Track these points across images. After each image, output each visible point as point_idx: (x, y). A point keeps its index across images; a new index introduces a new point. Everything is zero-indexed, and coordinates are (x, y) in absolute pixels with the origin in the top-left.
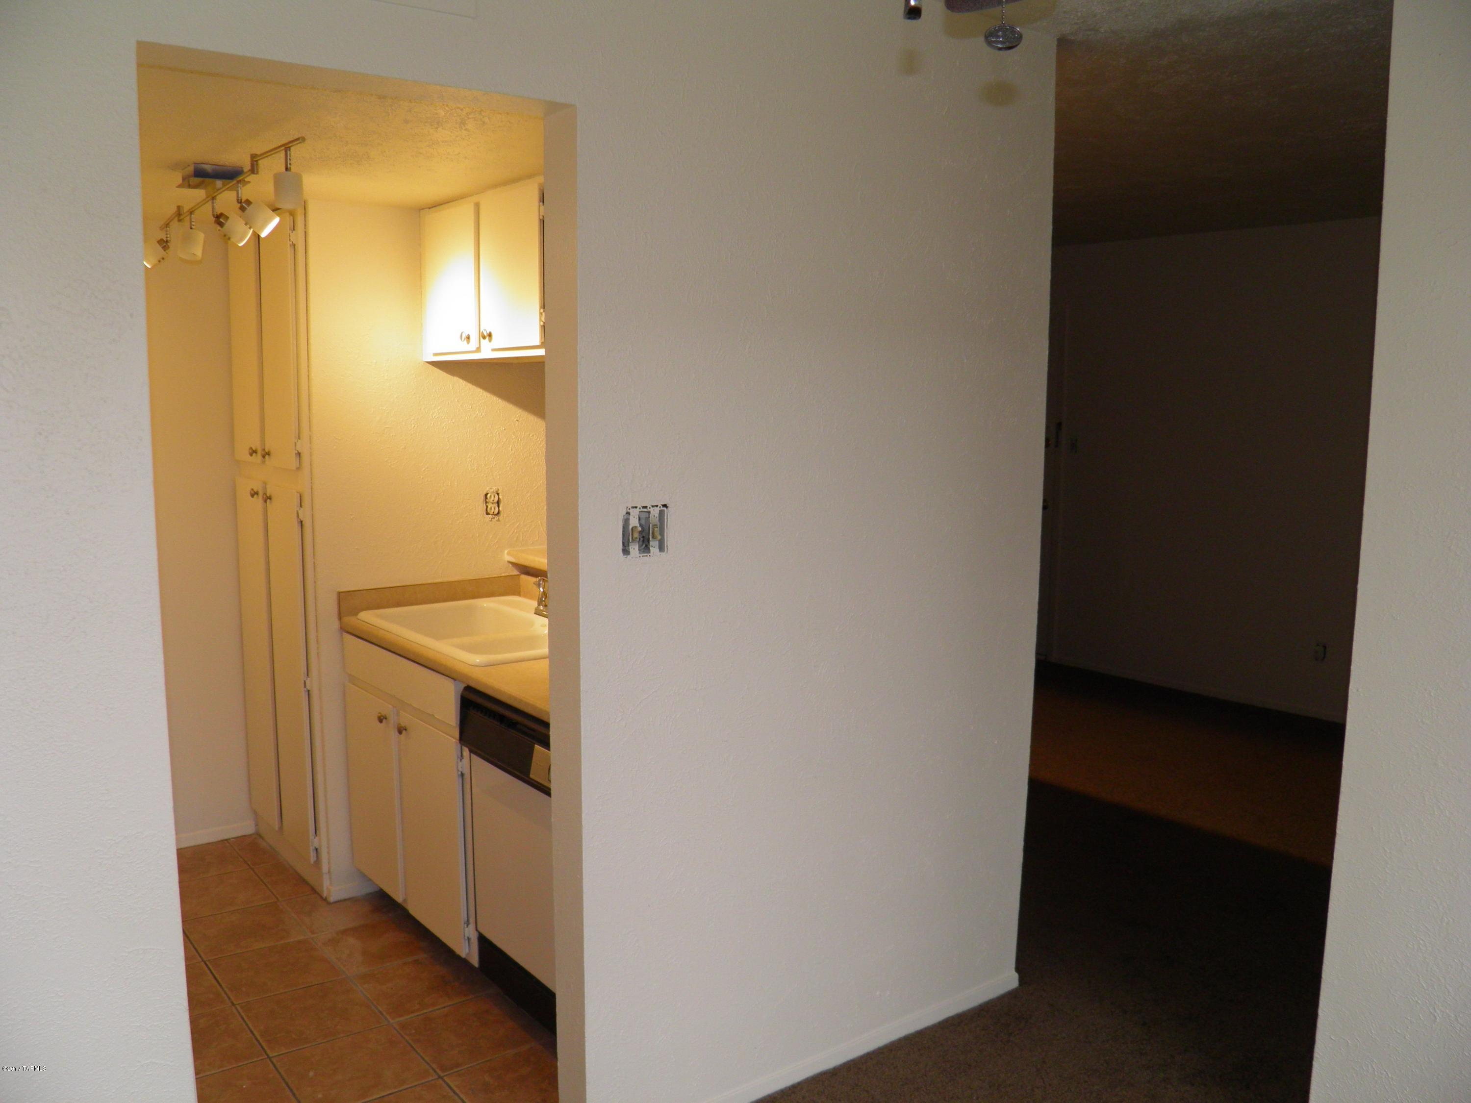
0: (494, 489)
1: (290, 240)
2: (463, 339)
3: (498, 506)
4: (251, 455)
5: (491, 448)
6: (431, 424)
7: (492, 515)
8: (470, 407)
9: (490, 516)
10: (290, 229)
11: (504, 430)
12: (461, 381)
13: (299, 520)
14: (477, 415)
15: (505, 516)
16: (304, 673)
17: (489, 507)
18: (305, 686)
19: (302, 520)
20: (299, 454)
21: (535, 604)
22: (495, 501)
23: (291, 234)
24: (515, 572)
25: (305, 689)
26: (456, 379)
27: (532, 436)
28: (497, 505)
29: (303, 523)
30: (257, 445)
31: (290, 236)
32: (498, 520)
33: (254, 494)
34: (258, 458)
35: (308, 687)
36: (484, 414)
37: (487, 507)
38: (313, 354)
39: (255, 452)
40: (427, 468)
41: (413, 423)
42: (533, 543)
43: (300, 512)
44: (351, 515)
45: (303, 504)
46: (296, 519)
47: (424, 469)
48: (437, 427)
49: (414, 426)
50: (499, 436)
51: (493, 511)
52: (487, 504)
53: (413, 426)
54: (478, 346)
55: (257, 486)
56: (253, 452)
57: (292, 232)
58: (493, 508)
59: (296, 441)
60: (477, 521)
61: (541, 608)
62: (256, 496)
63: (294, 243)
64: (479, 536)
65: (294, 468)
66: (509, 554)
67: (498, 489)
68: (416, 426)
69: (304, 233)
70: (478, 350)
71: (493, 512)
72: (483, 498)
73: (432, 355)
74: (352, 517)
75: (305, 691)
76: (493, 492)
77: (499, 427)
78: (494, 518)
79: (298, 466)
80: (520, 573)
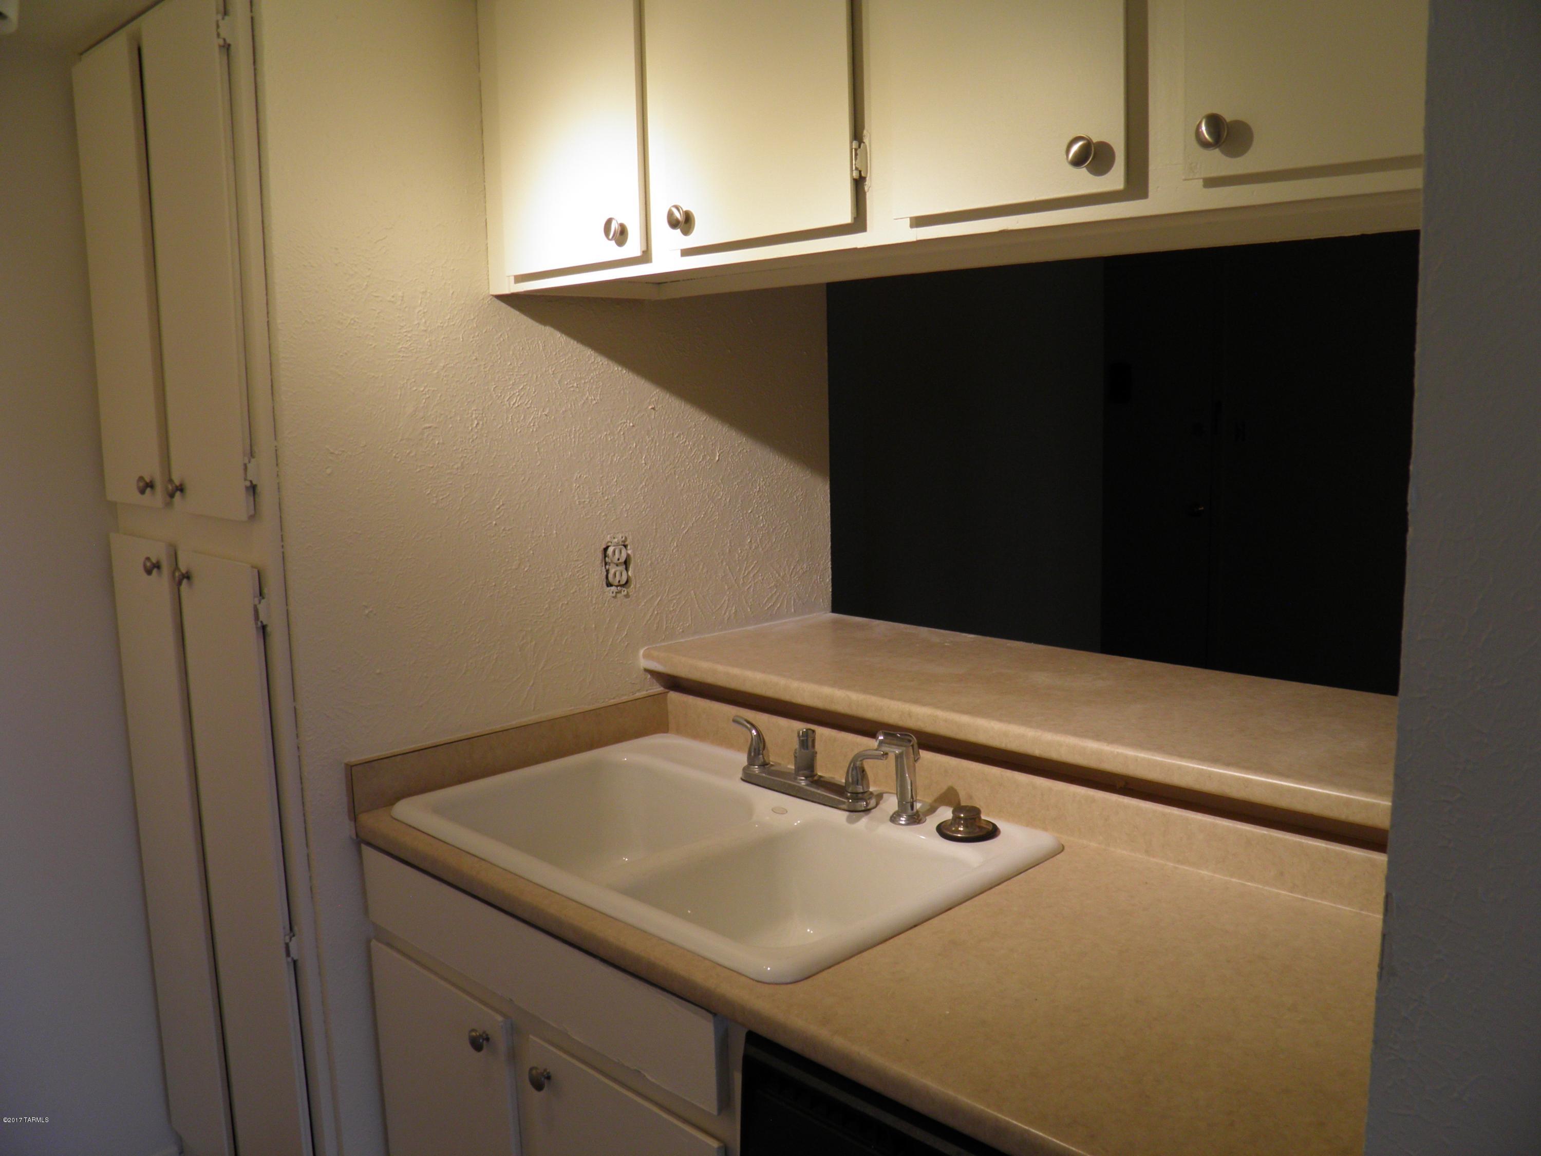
0: (619, 538)
1: (218, 35)
2: (611, 237)
3: (627, 569)
4: (142, 492)
5: (612, 460)
6: (507, 418)
7: (617, 586)
8: (575, 385)
9: (613, 588)
10: (218, 13)
11: (633, 426)
12: (558, 334)
13: (259, 624)
14: (587, 399)
15: (638, 586)
16: (284, 928)
17: (612, 572)
18: (288, 953)
19: (265, 623)
20: (253, 489)
21: (742, 759)
22: (620, 561)
23: (221, 23)
24: (658, 689)
25: (289, 959)
26: (548, 330)
27: (677, 437)
28: (624, 566)
29: (269, 629)
30: (152, 469)
31: (218, 26)
32: (627, 596)
33: (152, 567)
34: (156, 499)
35: (294, 954)
36: (598, 398)
37: (607, 571)
38: (279, 275)
39: (150, 485)
40: (503, 505)
41: (476, 418)
42: (683, 631)
43: (260, 607)
44: (366, 607)
45: (265, 591)
46: (252, 623)
47: (498, 507)
48: (519, 425)
49: (478, 424)
50: (624, 437)
51: (618, 578)
52: (607, 567)
53: (476, 422)
54: (644, 248)
55: (158, 552)
56: (147, 486)
57: (223, 19)
58: (618, 574)
59: (247, 461)
60: (592, 600)
61: (756, 769)
62: (155, 571)
63: (228, 41)
64: (595, 627)
65: (244, 517)
66: (646, 656)
67: (626, 538)
68: (481, 423)
69: (250, 20)
70: (645, 257)
71: (619, 581)
72: (600, 555)
73: (512, 279)
74: (367, 612)
75: (288, 963)
76: (617, 544)
77: (624, 420)
78: (620, 592)
79: (252, 512)
80: (665, 687)
